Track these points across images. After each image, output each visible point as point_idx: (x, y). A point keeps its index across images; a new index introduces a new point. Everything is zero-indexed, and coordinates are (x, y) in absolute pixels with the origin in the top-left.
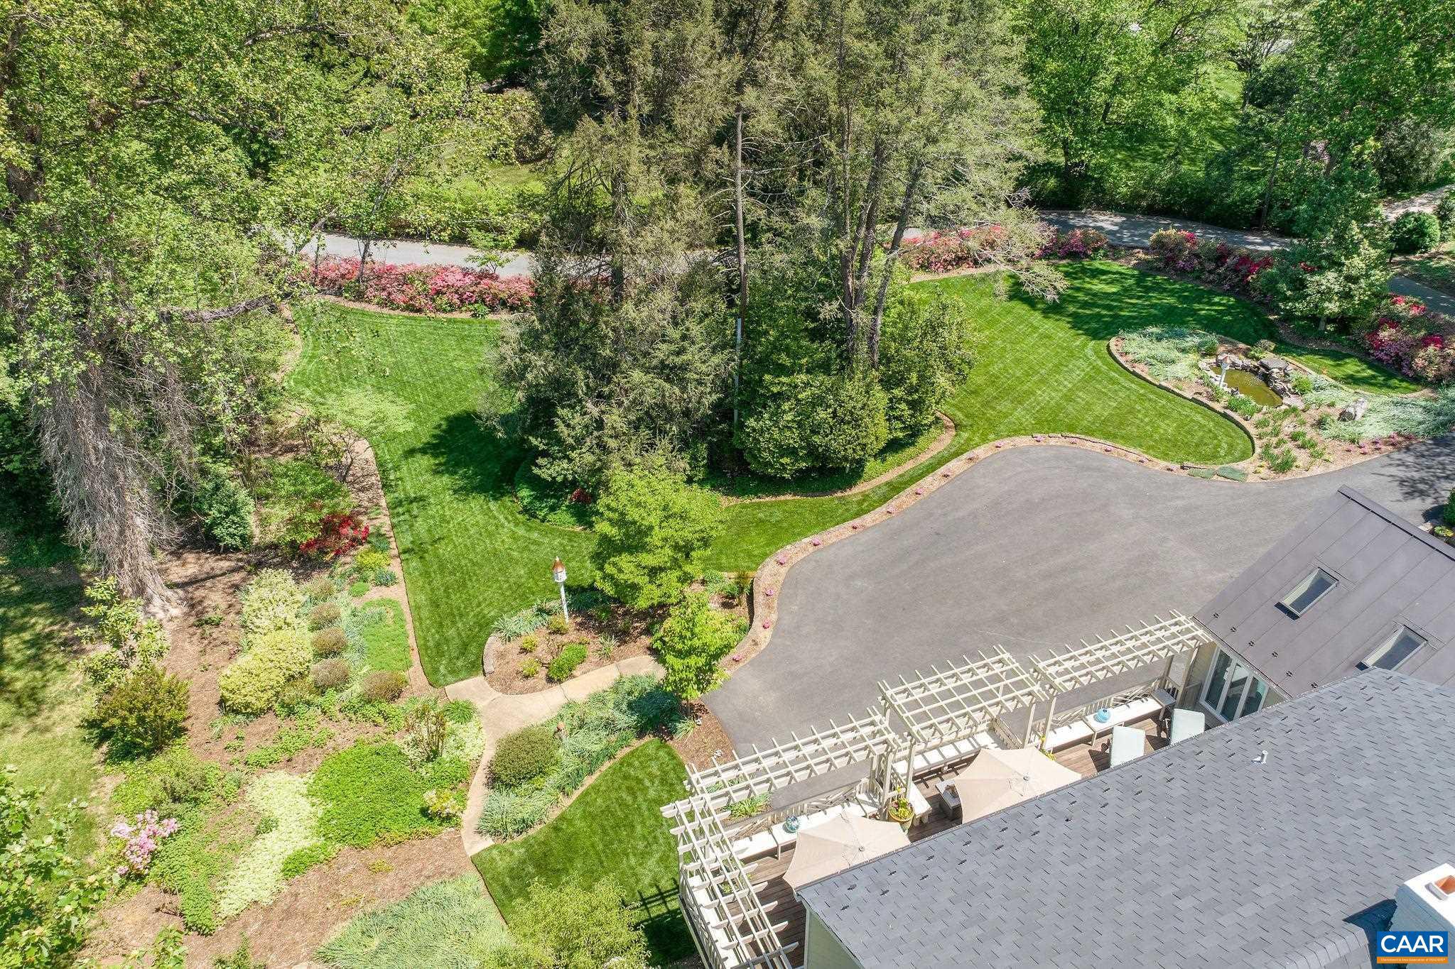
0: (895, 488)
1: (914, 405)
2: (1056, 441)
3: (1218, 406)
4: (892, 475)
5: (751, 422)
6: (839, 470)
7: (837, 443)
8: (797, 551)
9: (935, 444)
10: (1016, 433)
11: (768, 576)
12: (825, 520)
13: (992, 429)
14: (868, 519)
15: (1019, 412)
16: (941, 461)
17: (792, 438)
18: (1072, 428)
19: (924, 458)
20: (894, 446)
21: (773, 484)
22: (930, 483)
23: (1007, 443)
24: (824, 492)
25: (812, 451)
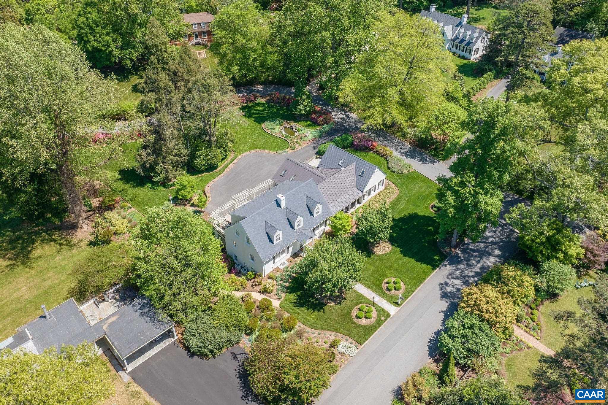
0: (225, 168)
1: (225, 151)
2: (254, 151)
3: (283, 138)
4: (223, 165)
5: (195, 161)
6: (214, 167)
7: (212, 162)
8: (210, 184)
9: (231, 156)
10: (245, 151)
11: (207, 189)
12: (214, 177)
13: (241, 151)
14: (222, 175)
15: (246, 146)
16: (232, 160)
17: (204, 163)
18: (256, 148)
19: (229, 160)
20: (223, 159)
21: (202, 172)
22: (232, 165)
23: (244, 154)
24: (211, 171)
25: (208, 164)
